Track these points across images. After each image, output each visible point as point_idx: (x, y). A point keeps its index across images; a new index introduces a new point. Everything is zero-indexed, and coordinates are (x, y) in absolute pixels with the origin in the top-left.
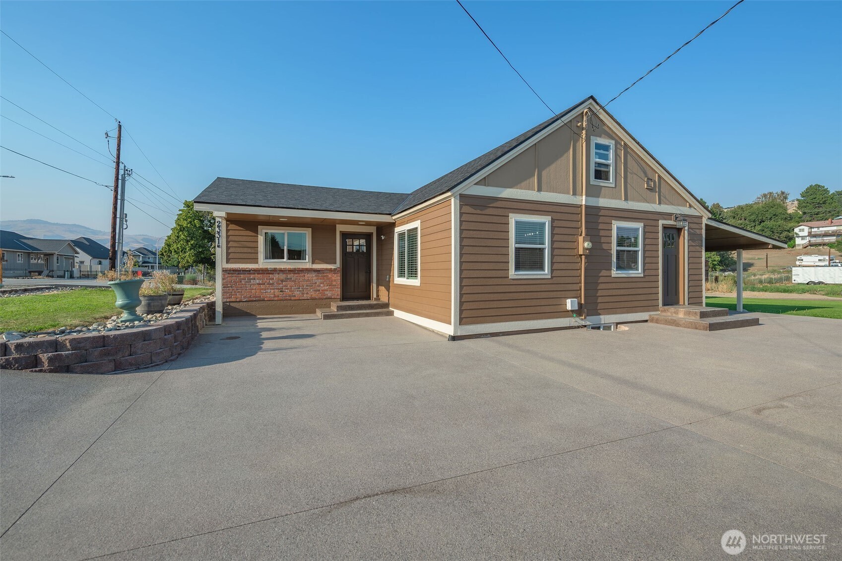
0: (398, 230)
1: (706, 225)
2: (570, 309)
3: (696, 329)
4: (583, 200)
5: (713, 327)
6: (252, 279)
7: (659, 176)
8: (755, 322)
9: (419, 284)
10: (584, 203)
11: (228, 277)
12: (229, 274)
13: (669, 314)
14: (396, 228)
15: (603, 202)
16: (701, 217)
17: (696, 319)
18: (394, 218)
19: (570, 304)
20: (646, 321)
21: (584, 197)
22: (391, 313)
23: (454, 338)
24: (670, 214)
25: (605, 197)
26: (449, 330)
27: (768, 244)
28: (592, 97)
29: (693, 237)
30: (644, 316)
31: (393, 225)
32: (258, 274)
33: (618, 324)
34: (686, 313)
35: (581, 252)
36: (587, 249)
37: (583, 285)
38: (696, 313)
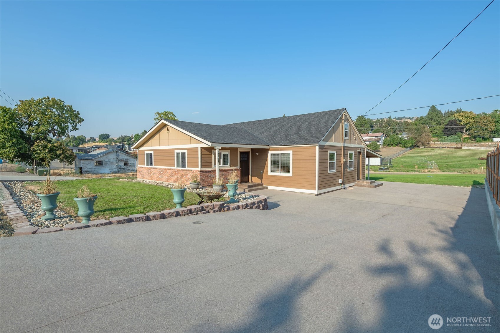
0: (270, 152)
1: (366, 151)
2: (340, 183)
3: (371, 187)
4: (342, 145)
5: (376, 186)
6: (211, 175)
7: (357, 135)
8: (382, 184)
9: (291, 176)
10: (343, 146)
11: (203, 174)
12: (203, 173)
13: (360, 183)
14: (269, 151)
15: (347, 145)
16: (365, 148)
17: (369, 184)
18: (270, 147)
19: (340, 181)
20: (354, 186)
21: (343, 143)
22: (267, 188)
23: (318, 195)
24: (359, 148)
25: (346, 143)
26: (316, 192)
27: (378, 156)
28: (345, 109)
29: (363, 155)
30: (353, 184)
31: (268, 150)
32: (213, 172)
33: (348, 187)
34: (367, 182)
35: (342, 163)
36: (344, 162)
37: (342, 174)
38: (369, 182)
